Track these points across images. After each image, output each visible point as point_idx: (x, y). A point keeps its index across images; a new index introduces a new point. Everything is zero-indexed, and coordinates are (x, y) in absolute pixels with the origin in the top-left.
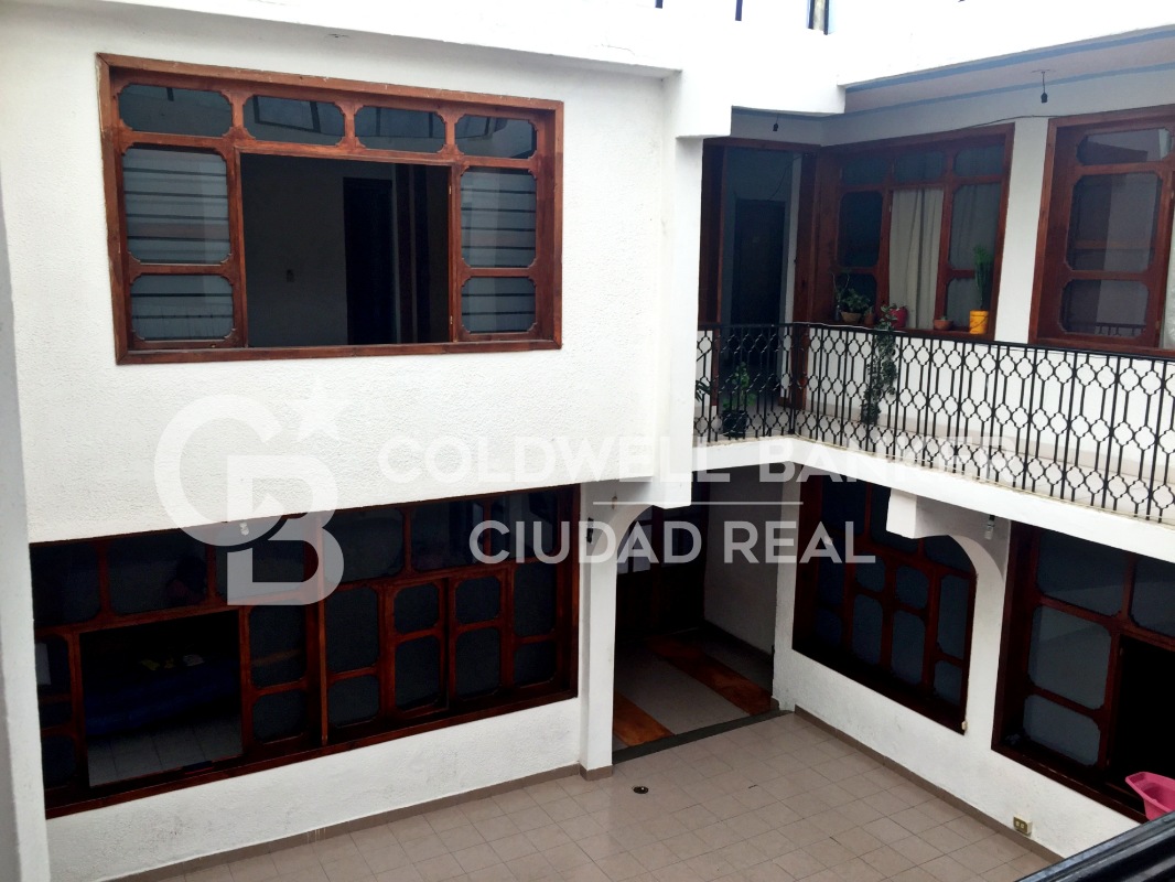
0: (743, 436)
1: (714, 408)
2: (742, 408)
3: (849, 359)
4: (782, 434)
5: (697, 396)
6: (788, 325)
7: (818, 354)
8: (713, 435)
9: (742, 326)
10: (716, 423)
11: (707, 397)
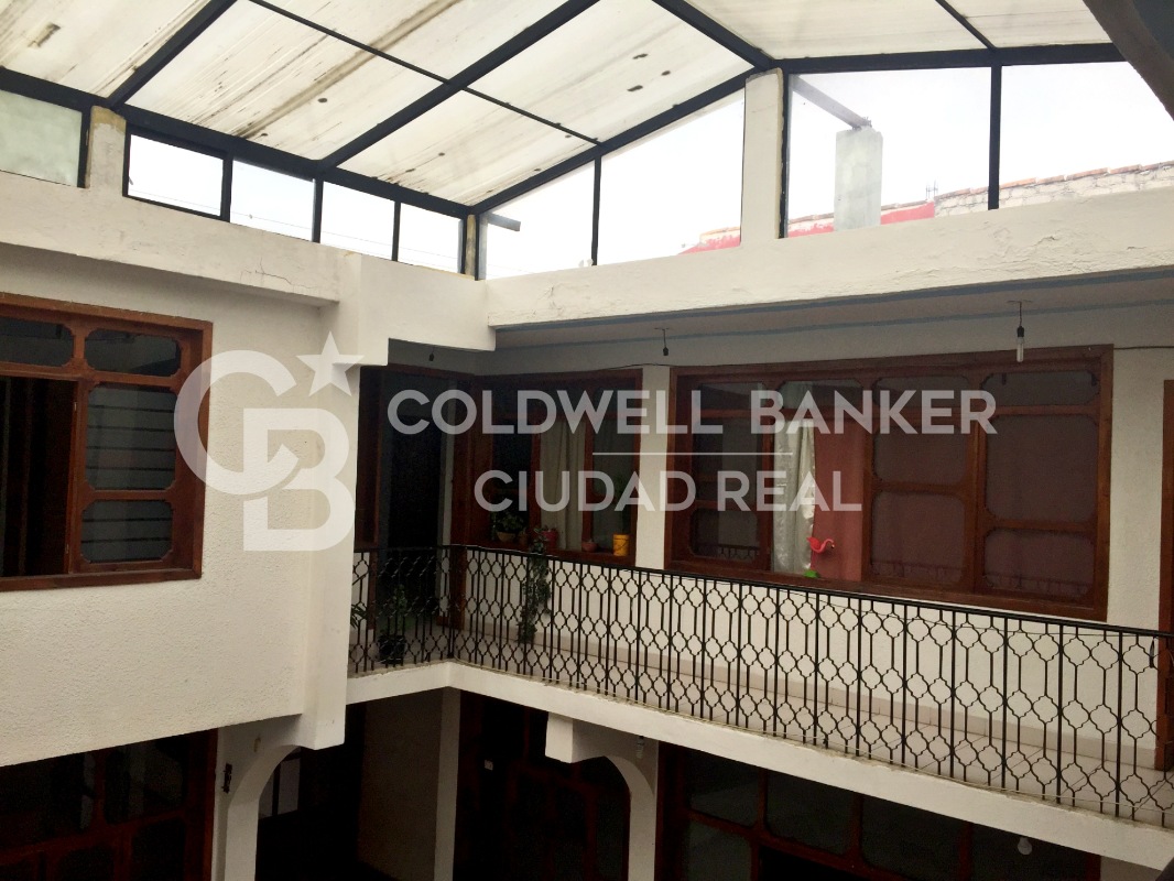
0: (401, 663)
1: (371, 632)
2: (400, 633)
3: (506, 581)
4: (441, 658)
5: (353, 621)
6: (446, 547)
7: (476, 577)
8: (369, 663)
9: (399, 549)
10: (373, 650)
11: (364, 623)
